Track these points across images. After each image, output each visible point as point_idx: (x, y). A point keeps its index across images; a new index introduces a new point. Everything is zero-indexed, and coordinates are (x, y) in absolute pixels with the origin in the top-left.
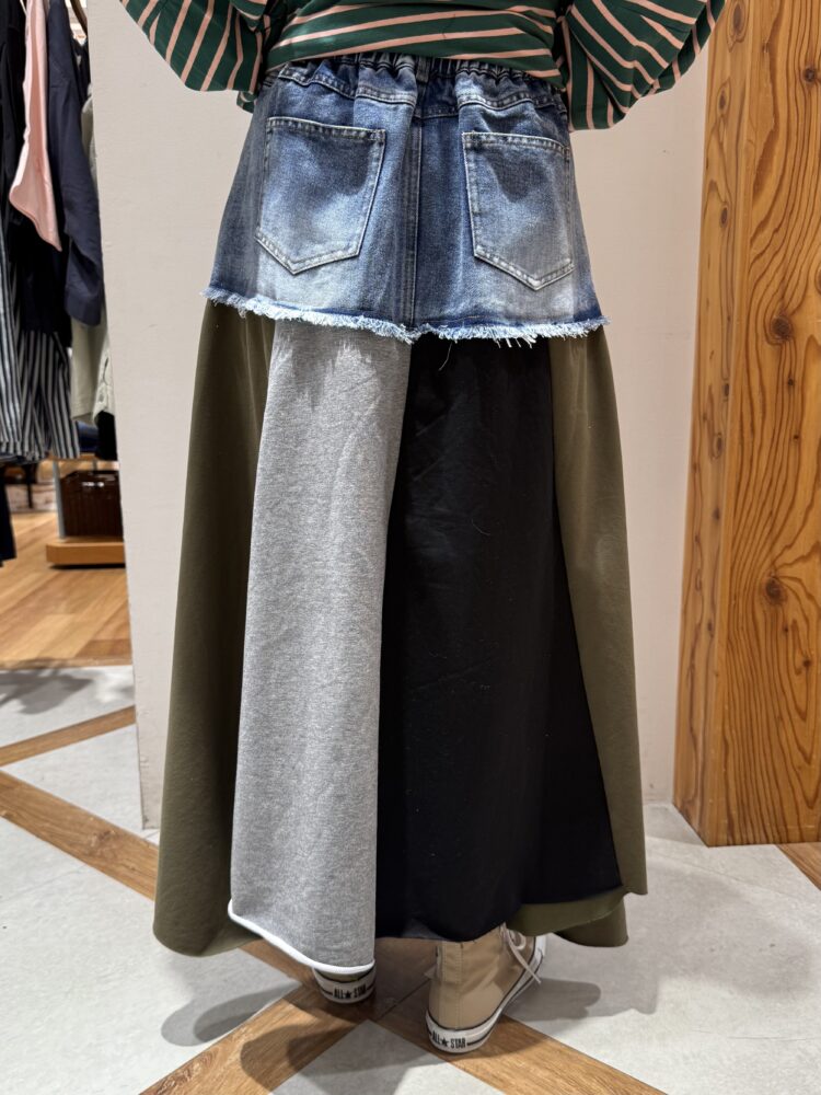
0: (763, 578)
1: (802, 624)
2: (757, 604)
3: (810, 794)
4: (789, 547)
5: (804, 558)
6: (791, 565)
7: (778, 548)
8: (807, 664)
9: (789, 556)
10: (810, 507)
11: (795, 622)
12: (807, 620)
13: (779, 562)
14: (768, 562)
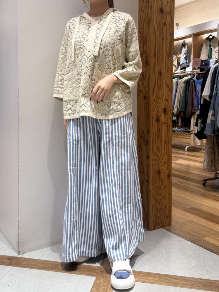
0: (157, 170)
1: (164, 179)
2: (156, 176)
3: (167, 216)
4: (161, 163)
5: (163, 165)
6: (161, 166)
7: (159, 163)
8: (165, 187)
9: (161, 165)
10: (164, 155)
11: (163, 178)
12: (164, 178)
13: (159, 166)
14: (158, 166)
